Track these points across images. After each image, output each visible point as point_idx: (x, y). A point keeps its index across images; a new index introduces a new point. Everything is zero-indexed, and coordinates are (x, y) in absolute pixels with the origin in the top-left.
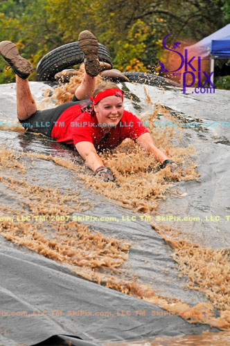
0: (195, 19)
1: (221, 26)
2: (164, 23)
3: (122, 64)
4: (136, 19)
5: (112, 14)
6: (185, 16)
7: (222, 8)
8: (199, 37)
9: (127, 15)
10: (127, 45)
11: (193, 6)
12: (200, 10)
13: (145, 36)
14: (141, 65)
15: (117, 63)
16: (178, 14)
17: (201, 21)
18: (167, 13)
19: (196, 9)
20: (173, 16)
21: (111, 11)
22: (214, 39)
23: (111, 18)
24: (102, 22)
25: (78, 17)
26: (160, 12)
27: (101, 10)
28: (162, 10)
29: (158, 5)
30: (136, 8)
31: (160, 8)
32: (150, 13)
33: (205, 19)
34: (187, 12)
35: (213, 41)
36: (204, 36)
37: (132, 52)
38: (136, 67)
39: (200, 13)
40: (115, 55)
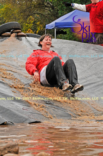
0: (50, 15)
1: (58, 18)
2: (39, 17)
3: (25, 31)
4: (30, 16)
5: (22, 14)
6: (46, 14)
7: (58, 12)
8: (51, 21)
9: (27, 14)
10: (27, 24)
11: (49, 11)
12: (51, 12)
13: (33, 21)
14: (32, 31)
15: (23, 30)
16: (44, 14)
17: (51, 16)
18: (40, 13)
19: (50, 12)
20: (42, 15)
21: (21, 13)
22: (56, 22)
23: (22, 15)
24: (19, 17)
25: (10, 15)
26: (38, 13)
27: (18, 13)
28: (39, 12)
29: (37, 11)
30: (30, 12)
31: (38, 12)
32: (35, 14)
33: (53, 16)
34: (47, 13)
35: (55, 23)
36: (53, 21)
37: (28, 27)
38: (30, 32)
39: (51, 13)
40: (23, 28)
